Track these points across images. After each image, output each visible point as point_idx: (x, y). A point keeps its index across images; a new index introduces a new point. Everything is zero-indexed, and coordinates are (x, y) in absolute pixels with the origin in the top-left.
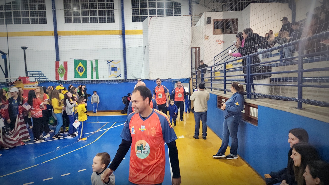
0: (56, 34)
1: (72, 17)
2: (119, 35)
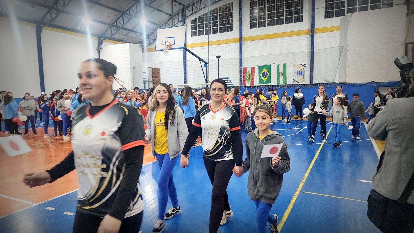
0: (241, 40)
1: (258, 21)
2: (307, 35)
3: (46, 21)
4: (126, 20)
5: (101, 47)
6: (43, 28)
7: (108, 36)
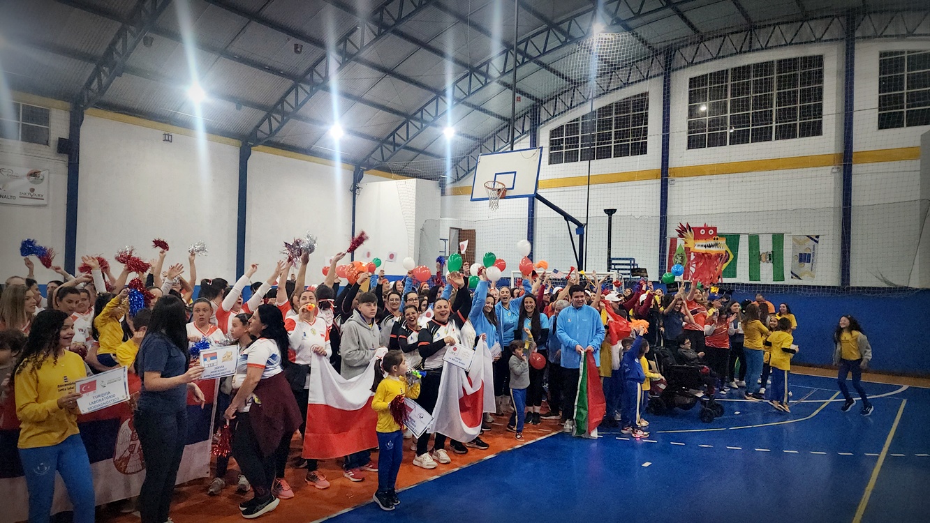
0: (665, 174)
1: (707, 133)
2: (833, 167)
3: (259, 135)
4: (413, 130)
5: (359, 185)
6: (252, 148)
7: (376, 162)
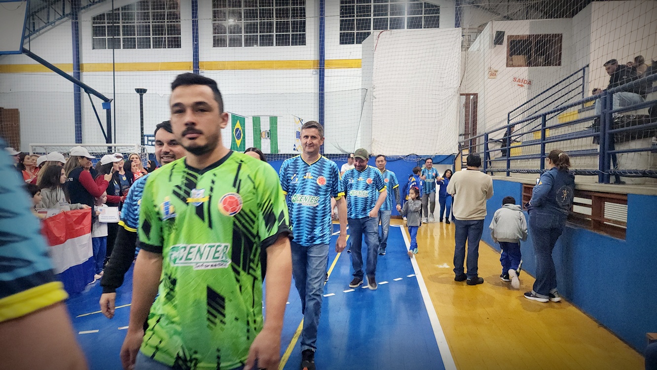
0: (196, 66)
1: (228, 35)
2: (312, 70)
